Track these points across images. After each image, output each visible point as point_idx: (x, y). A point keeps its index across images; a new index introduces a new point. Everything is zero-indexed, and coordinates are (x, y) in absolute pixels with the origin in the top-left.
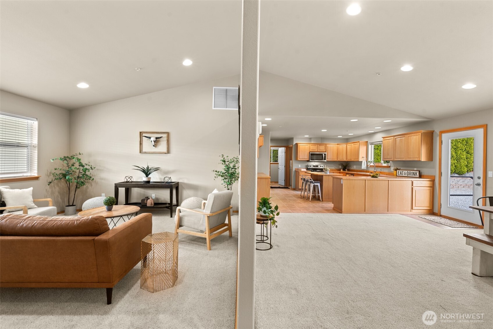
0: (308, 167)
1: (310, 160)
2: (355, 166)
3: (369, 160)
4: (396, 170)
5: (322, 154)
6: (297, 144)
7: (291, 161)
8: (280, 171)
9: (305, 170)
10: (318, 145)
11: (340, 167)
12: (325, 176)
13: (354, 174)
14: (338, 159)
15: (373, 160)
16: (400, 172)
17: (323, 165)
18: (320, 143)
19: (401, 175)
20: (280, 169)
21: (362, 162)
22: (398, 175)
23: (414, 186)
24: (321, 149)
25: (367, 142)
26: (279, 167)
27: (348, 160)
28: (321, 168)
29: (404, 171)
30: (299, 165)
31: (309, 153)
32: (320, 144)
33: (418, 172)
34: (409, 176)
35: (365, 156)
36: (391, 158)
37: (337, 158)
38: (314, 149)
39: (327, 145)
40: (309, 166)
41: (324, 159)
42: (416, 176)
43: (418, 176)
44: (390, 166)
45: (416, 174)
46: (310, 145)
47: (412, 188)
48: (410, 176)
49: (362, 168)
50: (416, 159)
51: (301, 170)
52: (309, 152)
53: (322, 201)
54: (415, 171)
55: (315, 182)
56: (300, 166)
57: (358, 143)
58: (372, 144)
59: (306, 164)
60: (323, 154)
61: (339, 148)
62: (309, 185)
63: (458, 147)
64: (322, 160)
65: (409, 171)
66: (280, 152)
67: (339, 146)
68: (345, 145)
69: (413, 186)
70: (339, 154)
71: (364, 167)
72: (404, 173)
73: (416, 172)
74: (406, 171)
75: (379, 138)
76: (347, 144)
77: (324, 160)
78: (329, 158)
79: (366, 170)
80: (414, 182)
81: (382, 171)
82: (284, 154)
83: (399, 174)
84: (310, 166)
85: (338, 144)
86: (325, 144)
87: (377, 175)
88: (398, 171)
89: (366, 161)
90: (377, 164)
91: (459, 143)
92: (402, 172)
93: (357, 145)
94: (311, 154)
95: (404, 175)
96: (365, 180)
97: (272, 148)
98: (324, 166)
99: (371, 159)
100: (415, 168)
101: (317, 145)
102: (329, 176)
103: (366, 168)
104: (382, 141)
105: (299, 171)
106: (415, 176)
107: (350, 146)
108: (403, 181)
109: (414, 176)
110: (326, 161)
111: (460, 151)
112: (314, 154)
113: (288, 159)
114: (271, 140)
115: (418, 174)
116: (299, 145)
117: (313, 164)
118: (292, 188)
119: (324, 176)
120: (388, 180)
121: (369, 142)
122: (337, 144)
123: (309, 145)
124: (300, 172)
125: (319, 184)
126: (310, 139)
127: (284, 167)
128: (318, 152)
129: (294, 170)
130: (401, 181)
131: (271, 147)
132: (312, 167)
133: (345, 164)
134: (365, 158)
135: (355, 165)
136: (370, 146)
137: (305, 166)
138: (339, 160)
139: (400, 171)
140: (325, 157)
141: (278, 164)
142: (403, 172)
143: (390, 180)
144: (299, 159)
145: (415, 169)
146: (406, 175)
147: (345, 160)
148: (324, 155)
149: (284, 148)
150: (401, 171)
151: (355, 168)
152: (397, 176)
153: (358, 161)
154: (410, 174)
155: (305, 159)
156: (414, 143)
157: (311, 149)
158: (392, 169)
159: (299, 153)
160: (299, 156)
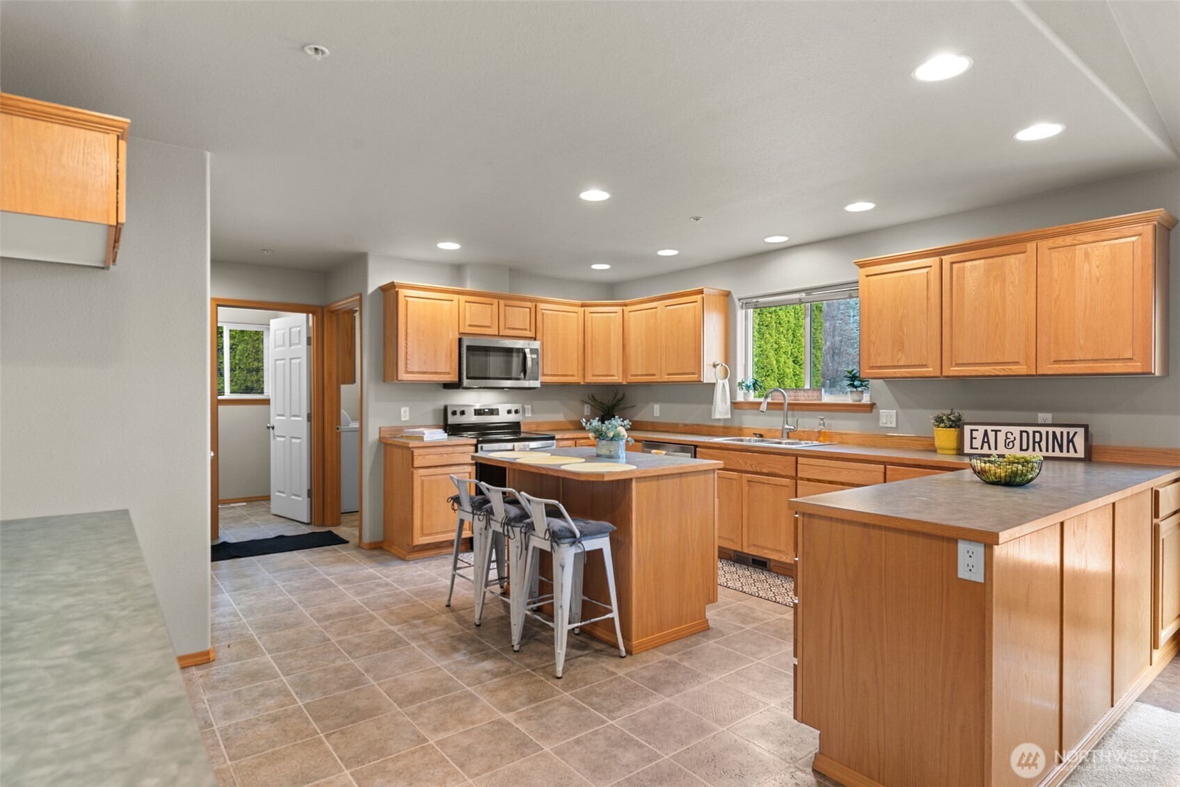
0: (452, 420)
1: (466, 382)
2: (657, 407)
3: (740, 375)
4: (955, 425)
5: (523, 351)
6: (389, 291)
7: (344, 388)
8: (277, 444)
9: (440, 435)
10: (502, 302)
11: (590, 407)
12: (643, 485)
13: (696, 447)
14: (585, 376)
15: (752, 375)
16: (979, 435)
17: (520, 408)
18: (506, 292)
19: (985, 451)
20: (277, 431)
21: (713, 385)
22: (967, 450)
24: (515, 323)
25: (730, 294)
26: (272, 423)
27: (631, 379)
28: (512, 418)
29: (1004, 429)
30: (403, 410)
31: (460, 340)
32: (509, 300)
33: (1081, 431)
35: (722, 358)
36: (925, 366)
37: (584, 369)
38: (484, 321)
39: (540, 306)
40: (454, 413)
42: (1072, 454)
43: (1081, 455)
44: (872, 406)
45: (1070, 441)
46: (463, 298)
47: (1157, 527)
49: (718, 416)
51: (421, 439)
52: (457, 336)
53: (629, 652)
54: (1065, 430)
56: (405, 414)
57: (699, 297)
58: (746, 304)
59: (440, 404)
60: (527, 351)
61: (588, 324)
65: (1030, 429)
66: (280, 342)
67: (588, 316)
68: (619, 309)
69: (1157, 516)
70: (588, 346)
71: (721, 409)
72: (1001, 437)
73: (1072, 431)
74: (1016, 430)
75: (798, 273)
76: (625, 305)
77: (529, 379)
78: (552, 368)
82: (301, 351)
83: (977, 443)
84: (463, 413)
85: (583, 306)
86: (531, 300)
88: (968, 429)
89: (730, 385)
92: (991, 435)
93: (686, 309)
94: (469, 348)
95: (1003, 451)
97: (231, 319)
98: (524, 411)
101: (495, 301)
105: (412, 444)
106: (1065, 454)
109: (1057, 453)
110: (537, 384)
112: (487, 350)
113: (330, 374)
114: (215, 262)
115: (1080, 441)
116: (403, 292)
117: (472, 400)
118: (367, 538)
119: (634, 484)
121: (735, 296)
122: (580, 302)
123: (455, 297)
124: (416, 452)
125: (602, 543)
126: (457, 269)
127: (302, 420)
128: (499, 336)
129: (372, 436)
131: (219, 303)
132: (471, 418)
133: (610, 399)
134: (723, 370)
136: (740, 314)
137: (435, 411)
138: (590, 379)
139: (981, 429)
140: (535, 363)
141: (267, 402)
142: (996, 431)
144: (403, 376)
146: (1016, 451)
147: (617, 378)
148: (529, 357)
149: (304, 315)
150: (989, 428)
152: (963, 454)
153: (699, 382)
154: (1034, 442)
155: (435, 373)
156: (1098, 280)
157: (468, 323)
158: (888, 417)
159: (406, 339)
160: (406, 359)
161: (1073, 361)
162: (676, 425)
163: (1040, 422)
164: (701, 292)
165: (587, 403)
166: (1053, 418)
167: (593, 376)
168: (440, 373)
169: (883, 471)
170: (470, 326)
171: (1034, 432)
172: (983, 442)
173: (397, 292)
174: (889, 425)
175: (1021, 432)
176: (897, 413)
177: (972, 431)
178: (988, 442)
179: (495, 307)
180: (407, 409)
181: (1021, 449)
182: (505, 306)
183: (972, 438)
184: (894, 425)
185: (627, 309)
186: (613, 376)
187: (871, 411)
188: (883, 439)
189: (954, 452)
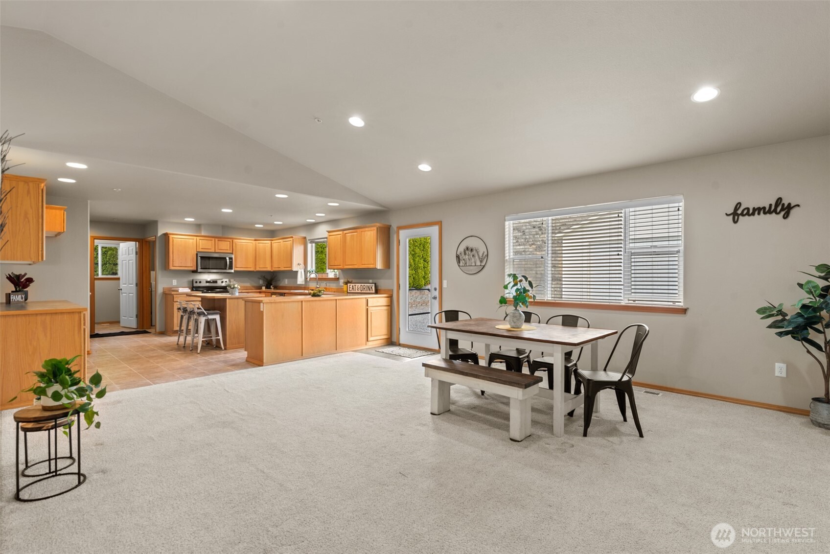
0: (195, 285)
1: (199, 270)
2: (286, 280)
3: (309, 268)
4: (346, 283)
5: (225, 258)
6: (166, 236)
7: (152, 272)
8: (123, 297)
9: (187, 290)
10: (216, 240)
11: (261, 282)
12: (231, 300)
13: (285, 293)
14: (255, 268)
15: (314, 268)
16: (351, 287)
17: (227, 280)
18: (219, 235)
19: (353, 292)
20: (123, 291)
21: (297, 272)
22: (349, 291)
23: (369, 305)
24: (223, 247)
25: (305, 238)
26: (121, 288)
27: (274, 269)
28: (224, 284)
29: (357, 285)
30: (173, 281)
31: (197, 254)
32: (220, 239)
33: (374, 285)
34: (363, 292)
35: (302, 262)
36: (340, 265)
37: (255, 265)
38: (208, 246)
39: (235, 241)
40: (196, 282)
41: (229, 266)
42: (372, 292)
43: (374, 292)
44: (338, 278)
45: (371, 288)
46: (198, 238)
47: (367, 309)
49: (298, 283)
50: (371, 266)
51: (178, 291)
52: (196, 253)
53: (225, 349)
54: (370, 284)
55: (209, 314)
56: (175, 282)
57: (291, 239)
58: (312, 242)
59: (191, 279)
60: (227, 258)
61: (257, 247)
62: (196, 321)
63: (415, 254)
64: (226, 269)
65: (363, 285)
66: (124, 253)
67: (257, 244)
68: (269, 242)
69: (367, 306)
70: (257, 256)
71: (300, 280)
72: (356, 286)
73: (372, 285)
74: (359, 285)
75: (322, 232)
76: (272, 240)
77: (229, 269)
78: (240, 265)
79: (304, 286)
80: (369, 299)
81: (328, 287)
82: (133, 257)
83: (351, 289)
84: (200, 282)
85: (255, 240)
86: (230, 238)
87: (320, 291)
88: (349, 284)
89: (304, 271)
90: (320, 276)
91: (417, 248)
92: (354, 286)
93: (289, 242)
94: (200, 257)
95: (357, 291)
96: (302, 301)
97: (100, 244)
98: (230, 281)
99: (312, 268)
100: (371, 279)
101: (213, 239)
102: (238, 298)
103: (304, 283)
104: (326, 238)
105: (173, 293)
106: (370, 292)
107: (278, 244)
108: (356, 300)
110: (233, 271)
111: (418, 258)
112: (209, 258)
113: (146, 267)
114: (91, 221)
115: (373, 288)
116: (171, 236)
117: (206, 277)
118: (158, 330)
119: (227, 300)
120: (336, 300)
121: (308, 239)
122: (254, 239)
123: (195, 238)
124: (175, 296)
125: (217, 317)
126: (198, 226)
127: (134, 286)
128: (215, 252)
129: (160, 290)
130: (353, 300)
131: (94, 238)
132: (204, 284)
133: (269, 278)
134: (302, 265)
135: (286, 278)
136: (309, 245)
137: (188, 281)
138: (258, 269)
139: (352, 285)
140: (231, 263)
141: (119, 279)
143: (338, 299)
144: (172, 268)
145: (371, 281)
146: (360, 291)
147: (269, 269)
148: (228, 260)
149: (134, 242)
150: (354, 284)
151: (286, 282)
152: (348, 293)
153: (291, 271)
154: (364, 288)
155: (186, 267)
156: (368, 242)
157: (201, 247)
159: (173, 254)
160: (173, 261)
161: (365, 264)
162: (291, 287)
164: (292, 237)
167: (260, 268)
168: (188, 267)
170: (202, 249)
173: (169, 236)
175: (361, 285)
178: (353, 289)
179: (213, 241)
180: (176, 281)
182: (218, 241)
185: (273, 242)
186: (267, 268)
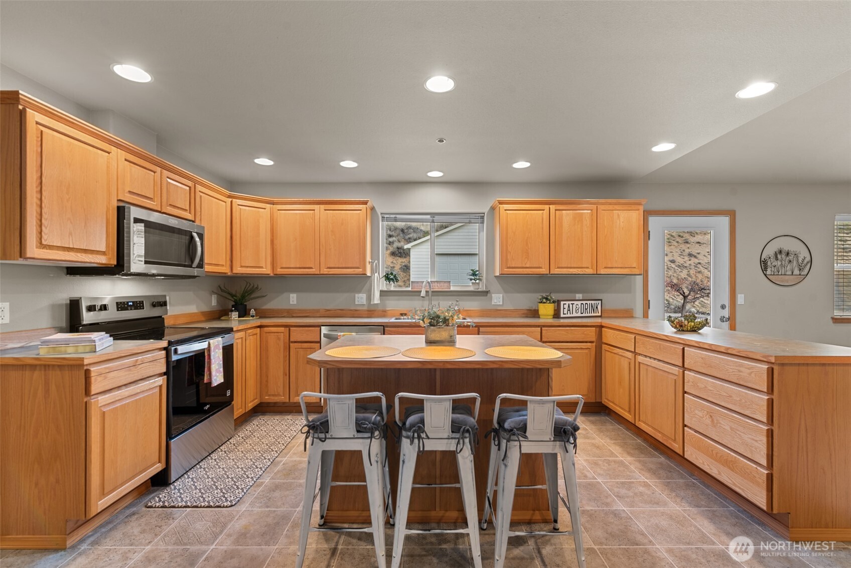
0: (87, 318)
5: (191, 234)
10: (164, 173)
14: (232, 267)
16: (566, 306)
19: (569, 315)
21: (369, 277)
22: (562, 316)
24: (181, 203)
25: (372, 209)
27: (280, 271)
29: (575, 303)
32: (171, 173)
33: (600, 302)
34: (584, 315)
37: (232, 259)
38: (144, 188)
39: (199, 187)
40: (90, 308)
41: (200, 259)
42: (597, 314)
43: (600, 314)
44: (487, 291)
45: (596, 308)
46: (120, 153)
48: (586, 315)
50: (629, 271)
51: (93, 349)
52: (117, 203)
54: (595, 302)
57: (362, 207)
58: (384, 218)
59: (69, 295)
60: (194, 234)
61: (236, 215)
64: (191, 266)
65: (584, 302)
67: (236, 208)
68: (267, 206)
70: (236, 238)
71: (377, 295)
72: (574, 307)
73: (597, 302)
74: (579, 303)
77: (198, 267)
83: (566, 311)
84: (102, 308)
85: (232, 197)
86: (190, 178)
88: (561, 302)
92: (571, 306)
93: (351, 214)
95: (575, 315)
101: (158, 169)
105: (87, 358)
106: (595, 315)
107: (300, 214)
109: (592, 314)
110: (201, 272)
115: (599, 308)
122: (228, 192)
128: (163, 212)
133: (239, 290)
136: (381, 225)
137: (54, 307)
139: (567, 302)
140: (201, 249)
142: (573, 304)
146: (579, 314)
148: (198, 241)
150: (571, 302)
154: (586, 309)
155: (85, 251)
156: (623, 229)
157: (127, 189)
158: (497, 299)
159: (40, 193)
160: (40, 225)
161: (612, 268)
162: (318, 311)
163: (577, 298)
164: (365, 203)
165: (216, 293)
166: (583, 296)
167: (242, 266)
168: (88, 252)
169: (540, 331)
170: (130, 192)
171: (586, 304)
172: (568, 310)
173: (24, 110)
174: (498, 304)
175: (581, 304)
176: (503, 296)
177: (564, 304)
178: (570, 310)
181: (581, 313)
182: (167, 177)
183: (564, 308)
184: (501, 303)
186: (262, 267)
187: (487, 295)
188: (497, 312)
189: (552, 317)
